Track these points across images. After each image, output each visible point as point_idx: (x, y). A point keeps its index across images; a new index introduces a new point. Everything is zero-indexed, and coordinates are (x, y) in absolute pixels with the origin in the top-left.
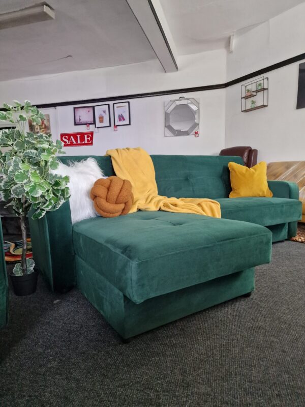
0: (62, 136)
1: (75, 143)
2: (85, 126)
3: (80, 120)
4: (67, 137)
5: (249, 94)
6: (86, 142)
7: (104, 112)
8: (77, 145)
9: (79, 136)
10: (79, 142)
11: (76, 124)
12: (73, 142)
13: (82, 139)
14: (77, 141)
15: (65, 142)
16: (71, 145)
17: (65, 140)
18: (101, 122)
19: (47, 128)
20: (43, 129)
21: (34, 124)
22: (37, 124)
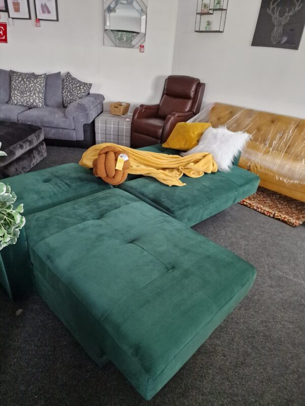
5: (206, 11)
18: (17, 10)
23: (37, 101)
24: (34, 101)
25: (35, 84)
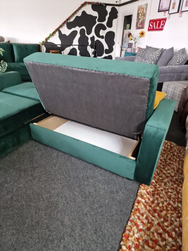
0: (150, 21)
1: (155, 28)
2: (163, 12)
3: (162, 7)
4: (152, 22)
6: (161, 28)
8: (156, 30)
9: (158, 22)
10: (157, 28)
11: (159, 11)
13: (159, 25)
15: (150, 27)
16: (153, 29)
17: (151, 25)
18: (173, 8)
19: (144, 15)
20: (142, 16)
21: (139, 12)
22: (140, 12)
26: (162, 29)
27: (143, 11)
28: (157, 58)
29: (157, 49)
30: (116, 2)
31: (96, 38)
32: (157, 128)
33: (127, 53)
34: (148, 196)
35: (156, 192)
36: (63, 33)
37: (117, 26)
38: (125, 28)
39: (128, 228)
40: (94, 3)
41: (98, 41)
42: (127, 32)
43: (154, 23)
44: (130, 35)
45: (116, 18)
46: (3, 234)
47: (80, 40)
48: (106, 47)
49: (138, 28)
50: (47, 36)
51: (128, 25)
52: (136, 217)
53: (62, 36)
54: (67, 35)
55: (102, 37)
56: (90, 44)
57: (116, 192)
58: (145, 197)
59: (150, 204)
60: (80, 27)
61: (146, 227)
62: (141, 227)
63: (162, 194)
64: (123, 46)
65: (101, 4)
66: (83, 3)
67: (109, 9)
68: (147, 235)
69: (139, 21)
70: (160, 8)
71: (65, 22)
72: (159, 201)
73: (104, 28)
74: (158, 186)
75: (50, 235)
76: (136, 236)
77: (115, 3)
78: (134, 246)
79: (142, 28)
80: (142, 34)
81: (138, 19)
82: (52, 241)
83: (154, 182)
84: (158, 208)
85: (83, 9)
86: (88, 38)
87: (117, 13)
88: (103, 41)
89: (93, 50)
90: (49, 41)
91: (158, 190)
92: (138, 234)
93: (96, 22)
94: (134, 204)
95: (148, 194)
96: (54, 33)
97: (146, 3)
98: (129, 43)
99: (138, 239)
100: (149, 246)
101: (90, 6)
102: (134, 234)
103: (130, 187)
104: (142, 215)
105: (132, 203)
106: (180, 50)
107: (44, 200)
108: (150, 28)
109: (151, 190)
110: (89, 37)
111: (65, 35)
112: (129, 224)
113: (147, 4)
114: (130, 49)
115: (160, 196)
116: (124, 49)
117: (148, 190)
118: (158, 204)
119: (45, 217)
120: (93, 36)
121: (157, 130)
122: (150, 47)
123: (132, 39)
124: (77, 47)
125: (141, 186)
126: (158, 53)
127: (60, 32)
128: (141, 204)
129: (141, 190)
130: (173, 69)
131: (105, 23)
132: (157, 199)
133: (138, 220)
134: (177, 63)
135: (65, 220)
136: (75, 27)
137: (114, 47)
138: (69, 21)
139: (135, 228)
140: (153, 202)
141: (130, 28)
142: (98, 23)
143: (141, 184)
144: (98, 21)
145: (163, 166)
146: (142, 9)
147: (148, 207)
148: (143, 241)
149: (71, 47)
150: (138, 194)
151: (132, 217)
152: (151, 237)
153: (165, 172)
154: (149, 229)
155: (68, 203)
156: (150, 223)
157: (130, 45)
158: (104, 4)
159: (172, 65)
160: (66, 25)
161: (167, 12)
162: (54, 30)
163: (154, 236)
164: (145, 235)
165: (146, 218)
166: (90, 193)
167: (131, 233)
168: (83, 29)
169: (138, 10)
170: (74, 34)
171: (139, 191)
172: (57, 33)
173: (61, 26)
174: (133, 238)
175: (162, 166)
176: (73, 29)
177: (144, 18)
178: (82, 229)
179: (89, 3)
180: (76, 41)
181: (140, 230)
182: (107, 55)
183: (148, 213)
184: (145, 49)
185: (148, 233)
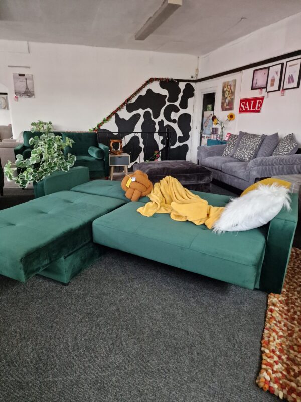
0: (242, 101)
1: (248, 109)
2: (259, 90)
3: (256, 84)
4: (244, 102)
6: (257, 109)
7: (277, 73)
8: (250, 111)
9: (252, 102)
10: (251, 109)
11: (253, 89)
12: (247, 108)
13: (254, 106)
14: (250, 108)
15: (242, 108)
16: (246, 111)
17: (243, 106)
18: (272, 85)
19: (233, 94)
20: (230, 95)
21: (225, 89)
22: (227, 90)
23: (246, 156)
24: (244, 156)
25: (251, 142)
26: (259, 111)
27: (231, 89)
28: (257, 147)
29: (255, 136)
30: (192, 77)
31: (166, 123)
32: (286, 220)
33: (210, 142)
34: (282, 304)
35: (290, 301)
36: (121, 117)
37: (194, 107)
38: (205, 109)
39: (265, 335)
40: (163, 79)
41: (168, 125)
42: (208, 113)
43: (247, 103)
44: (214, 118)
45: (192, 97)
46: (124, 343)
47: (143, 126)
48: (179, 133)
49: (224, 109)
50: (100, 122)
51: (210, 106)
52: (273, 324)
53: (119, 121)
54: (127, 119)
55: (174, 121)
56: (157, 130)
57: (241, 302)
58: (278, 305)
59: (286, 312)
60: (143, 109)
61: (287, 334)
62: (281, 333)
63: (298, 302)
64: (204, 132)
65: (172, 80)
66: (148, 79)
67: (182, 86)
68: (290, 341)
69: (225, 101)
70: (254, 85)
71: (124, 103)
72: (295, 310)
73: (177, 110)
74: (291, 295)
75: (177, 344)
76: (278, 341)
77: (190, 79)
78: (277, 350)
79: (231, 109)
80: (231, 116)
81: (224, 98)
82: (182, 349)
83: (285, 291)
84: (296, 316)
85: (148, 87)
86: (154, 123)
87: (194, 90)
88: (175, 126)
89: (162, 138)
90: (102, 127)
91: (292, 299)
92: (280, 340)
93: (165, 103)
94: (266, 313)
95: (281, 303)
96: (110, 117)
97: (234, 79)
98: (213, 129)
99: (281, 345)
100: (295, 351)
101: (158, 83)
102: (275, 340)
103: (256, 297)
104: (280, 322)
105: (263, 313)
106: (288, 136)
107: (157, 311)
108: (241, 110)
109: (284, 299)
110: (157, 121)
111: (124, 119)
112: (266, 331)
113: (235, 81)
114: (215, 136)
115: (295, 305)
116: (205, 136)
117: (280, 299)
118: (295, 313)
119: (165, 327)
120: (162, 120)
121: (286, 222)
122: (246, 133)
123: (217, 123)
124: (140, 135)
125: (269, 296)
126: (257, 141)
127: (117, 116)
128: (275, 312)
129: (271, 299)
130: (282, 160)
131: (177, 103)
132: (293, 307)
133: (276, 327)
134: (286, 153)
135: (190, 330)
136: (137, 109)
137: (190, 133)
138: (129, 102)
139: (274, 334)
140: (289, 310)
141: (213, 109)
142: (167, 103)
143: (269, 293)
144: (168, 101)
145: (292, 274)
146: (229, 87)
147: (284, 315)
148: (287, 346)
149: (132, 135)
150: (269, 303)
151: (268, 325)
152: (296, 342)
153: (295, 280)
154: (290, 335)
155: (186, 313)
156: (290, 330)
157: (215, 131)
158: (176, 80)
159: (278, 154)
160: (125, 107)
161: (264, 90)
162: (109, 114)
163: (299, 342)
164: (287, 341)
165: (285, 325)
166: (209, 303)
167: (272, 339)
168: (148, 112)
169: (224, 88)
170: (136, 118)
171: (269, 301)
172: (114, 117)
173: (119, 109)
174: (275, 343)
175: (290, 275)
176: (135, 112)
177: (233, 97)
178: (212, 338)
179: (156, 80)
180: (138, 128)
181: (281, 337)
182: (181, 144)
183: (286, 321)
184: (237, 136)
185: (291, 338)
